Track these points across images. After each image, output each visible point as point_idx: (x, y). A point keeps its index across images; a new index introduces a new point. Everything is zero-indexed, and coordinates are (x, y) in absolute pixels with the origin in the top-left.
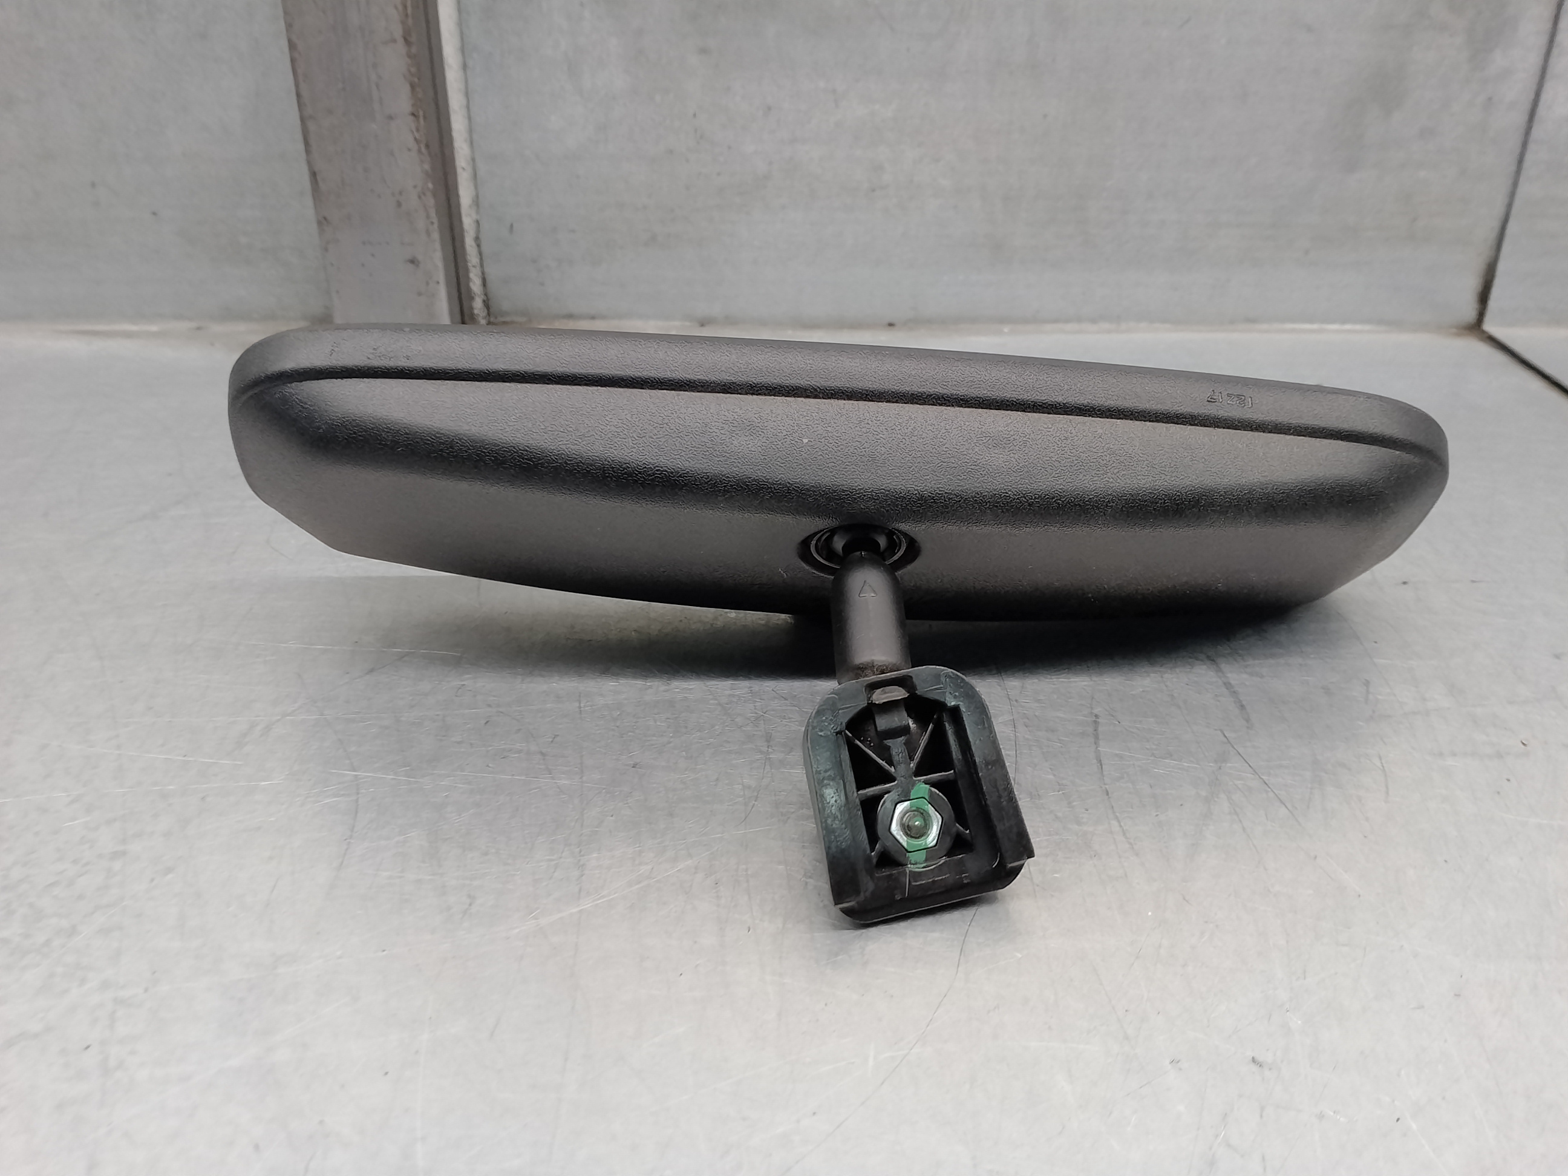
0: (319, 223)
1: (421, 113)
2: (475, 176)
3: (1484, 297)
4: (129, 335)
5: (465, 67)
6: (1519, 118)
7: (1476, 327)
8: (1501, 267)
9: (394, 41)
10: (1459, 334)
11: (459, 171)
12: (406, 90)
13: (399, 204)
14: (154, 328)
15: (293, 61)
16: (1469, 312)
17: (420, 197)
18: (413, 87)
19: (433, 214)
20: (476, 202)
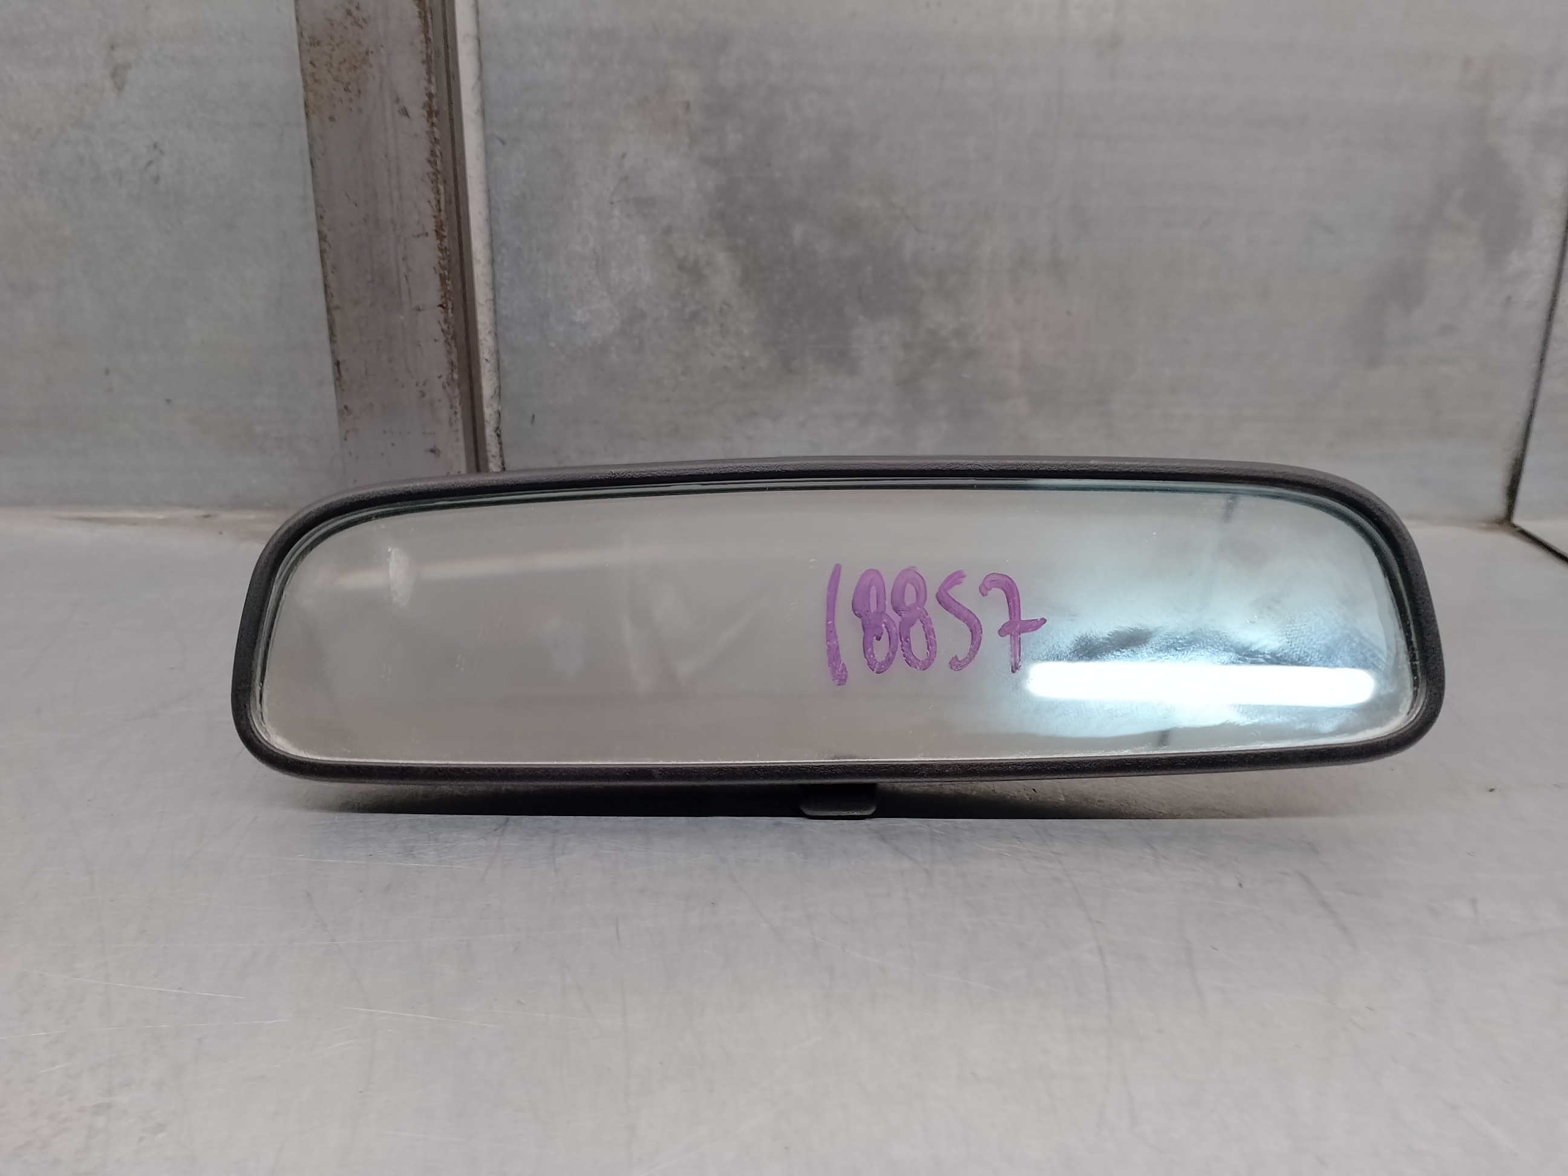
0: (340, 413)
1: (450, 306)
2: (498, 367)
3: (1512, 491)
4: (134, 523)
5: (493, 262)
6: (1537, 317)
7: (1506, 521)
8: (1529, 462)
9: (427, 234)
10: (1489, 529)
11: (483, 362)
12: (436, 282)
13: (423, 395)
14: (160, 516)
15: (322, 252)
16: (1496, 505)
17: (444, 388)
18: (443, 278)
19: (457, 404)
20: (499, 393)
